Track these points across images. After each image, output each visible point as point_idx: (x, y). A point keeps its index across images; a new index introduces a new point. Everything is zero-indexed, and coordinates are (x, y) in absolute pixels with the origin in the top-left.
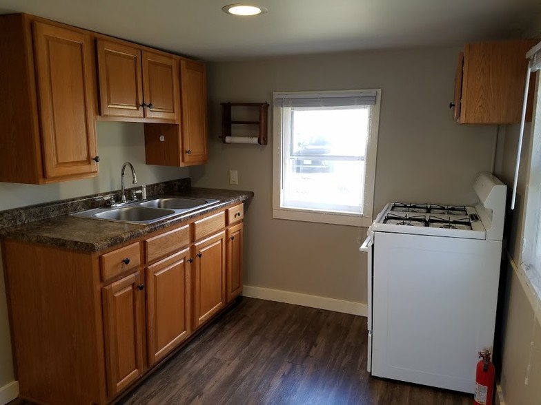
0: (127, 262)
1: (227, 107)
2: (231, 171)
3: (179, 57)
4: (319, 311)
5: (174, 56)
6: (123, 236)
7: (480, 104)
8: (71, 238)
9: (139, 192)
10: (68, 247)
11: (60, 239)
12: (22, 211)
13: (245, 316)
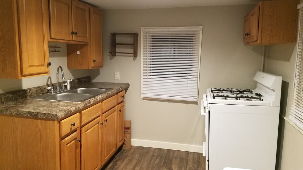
0: (74, 125)
1: (114, 35)
2: (115, 72)
3: (89, 6)
4: (168, 151)
5: (87, 5)
6: (71, 109)
7: (269, 33)
8: (41, 112)
9: (66, 84)
10: (39, 117)
11: (34, 112)
12: (2, 96)
13: (127, 156)
